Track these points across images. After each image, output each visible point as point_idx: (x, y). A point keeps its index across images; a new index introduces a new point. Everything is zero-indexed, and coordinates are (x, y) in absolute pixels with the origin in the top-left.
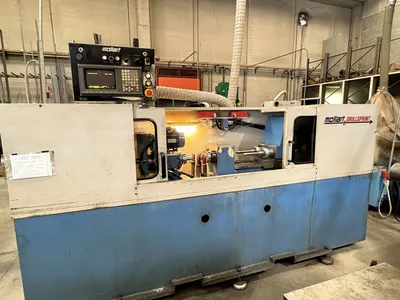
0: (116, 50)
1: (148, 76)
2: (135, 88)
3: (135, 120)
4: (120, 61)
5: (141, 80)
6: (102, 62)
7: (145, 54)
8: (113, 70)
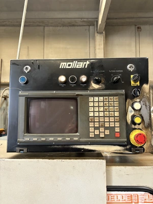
0: (81, 65)
1: (137, 106)
2: (112, 129)
3: (110, 189)
4: (88, 83)
5: (124, 113)
6: (58, 86)
7: (130, 67)
8: (74, 99)
